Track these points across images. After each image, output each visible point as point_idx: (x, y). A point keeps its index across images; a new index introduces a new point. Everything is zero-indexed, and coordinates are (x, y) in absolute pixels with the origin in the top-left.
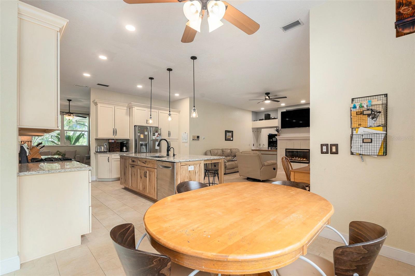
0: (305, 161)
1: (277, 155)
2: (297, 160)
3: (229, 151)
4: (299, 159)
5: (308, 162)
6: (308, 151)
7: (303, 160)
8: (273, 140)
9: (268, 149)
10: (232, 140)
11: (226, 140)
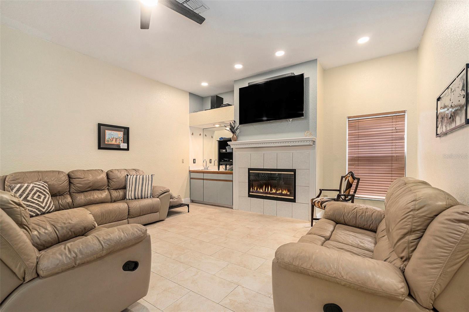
0: (286, 195)
1: (232, 181)
2: (270, 194)
3: (104, 176)
4: (274, 191)
5: (293, 198)
6: (293, 173)
7: (281, 194)
8: (226, 151)
9: (219, 169)
10: (128, 149)
11: (100, 148)
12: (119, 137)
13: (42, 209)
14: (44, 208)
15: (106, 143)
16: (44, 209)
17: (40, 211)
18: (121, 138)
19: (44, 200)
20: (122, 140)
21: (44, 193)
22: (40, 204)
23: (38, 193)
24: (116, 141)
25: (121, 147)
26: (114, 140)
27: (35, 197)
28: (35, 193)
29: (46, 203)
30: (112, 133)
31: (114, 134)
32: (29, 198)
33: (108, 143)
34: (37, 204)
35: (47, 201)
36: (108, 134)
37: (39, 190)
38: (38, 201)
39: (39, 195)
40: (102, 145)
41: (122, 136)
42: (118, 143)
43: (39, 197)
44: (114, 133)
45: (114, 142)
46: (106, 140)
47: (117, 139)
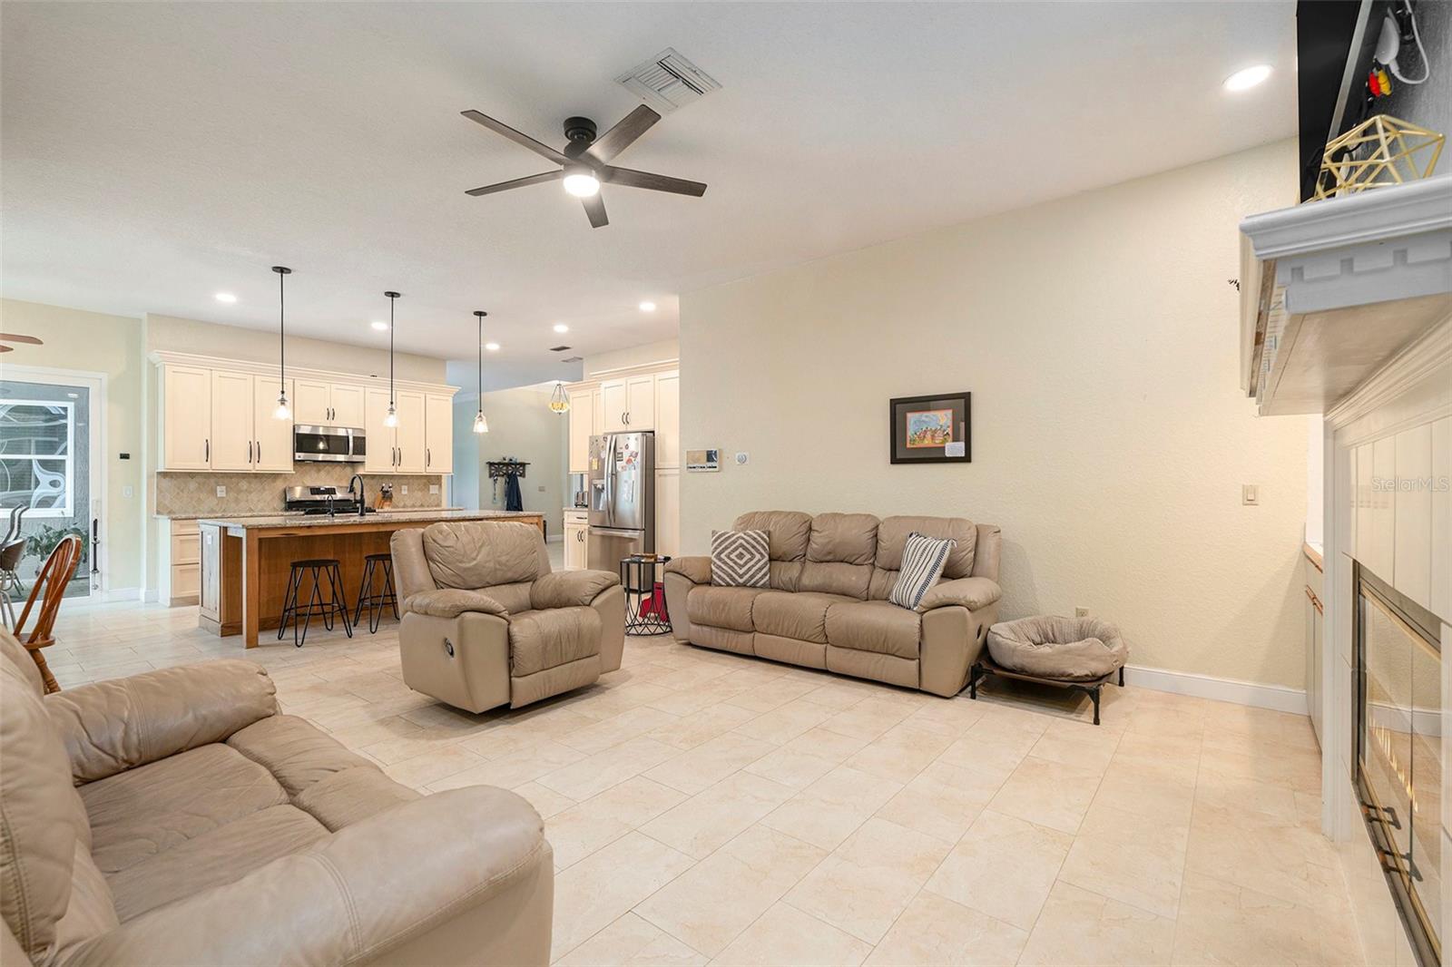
10: (967, 459)
11: (895, 460)
12: (941, 426)
13: (737, 577)
14: (741, 576)
15: (908, 446)
16: (741, 578)
17: (733, 580)
18: (948, 427)
19: (746, 563)
20: (950, 433)
21: (752, 550)
22: (736, 567)
23: (740, 550)
24: (933, 437)
25: (947, 455)
26: (929, 435)
27: (733, 556)
28: (736, 549)
29: (749, 569)
30: (924, 418)
31: (927, 420)
32: (723, 556)
33: (915, 446)
34: (731, 567)
35: (753, 566)
36: (912, 422)
37: (745, 544)
38: (735, 563)
39: (741, 554)
40: (901, 454)
41: (950, 423)
42: (938, 441)
43: (741, 556)
44: (926, 417)
45: (927, 443)
46: (908, 439)
47: (935, 431)
